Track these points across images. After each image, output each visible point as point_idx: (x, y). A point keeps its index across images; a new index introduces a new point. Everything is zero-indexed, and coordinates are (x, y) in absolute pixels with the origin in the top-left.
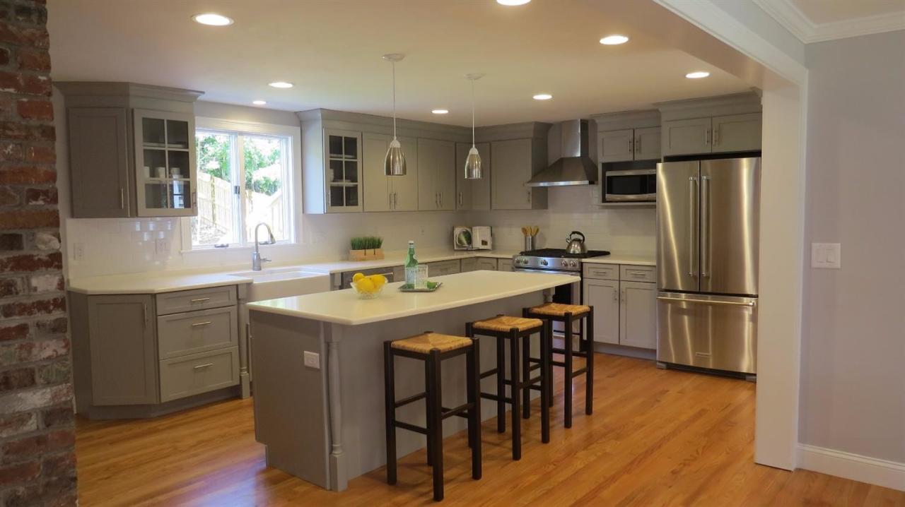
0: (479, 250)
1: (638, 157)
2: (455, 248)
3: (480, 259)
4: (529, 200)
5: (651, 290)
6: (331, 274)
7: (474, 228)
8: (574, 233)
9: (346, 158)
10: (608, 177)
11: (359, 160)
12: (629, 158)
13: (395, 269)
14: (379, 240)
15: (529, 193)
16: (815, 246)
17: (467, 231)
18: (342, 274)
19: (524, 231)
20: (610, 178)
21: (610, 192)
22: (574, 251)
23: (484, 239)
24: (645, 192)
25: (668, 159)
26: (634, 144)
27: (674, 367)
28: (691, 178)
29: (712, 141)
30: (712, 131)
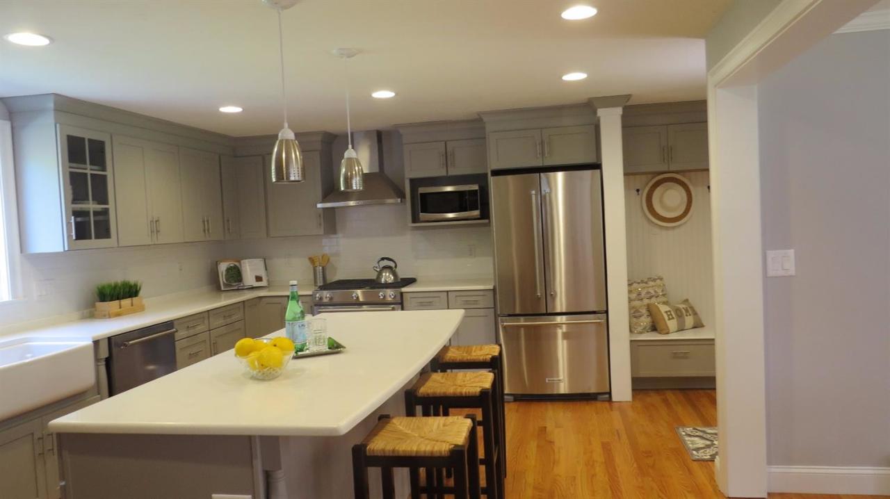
0: (253, 288)
1: (453, 172)
2: (223, 289)
3: (264, 300)
4: (320, 224)
5: (486, 316)
6: (93, 342)
7: (242, 261)
8: (383, 259)
9: (91, 170)
10: (421, 194)
11: (109, 173)
12: (442, 173)
13: (175, 323)
14: (136, 285)
15: (320, 216)
16: (771, 254)
17: (235, 265)
18: (109, 339)
19: (312, 260)
20: (423, 196)
21: (424, 211)
22: (386, 281)
23: (258, 274)
24: (465, 210)
25: (496, 173)
26: (447, 158)
27: (521, 398)
28: (534, 192)
29: (543, 154)
30: (542, 143)
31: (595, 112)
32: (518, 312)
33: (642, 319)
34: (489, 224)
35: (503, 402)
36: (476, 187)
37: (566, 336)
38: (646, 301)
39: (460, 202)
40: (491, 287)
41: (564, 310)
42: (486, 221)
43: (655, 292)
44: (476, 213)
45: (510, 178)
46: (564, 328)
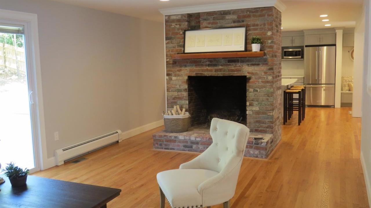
1: (294, 45)
12: (291, 45)
20: (285, 52)
21: (285, 56)
24: (297, 56)
25: (306, 46)
26: (292, 41)
27: (310, 106)
28: (316, 52)
29: (320, 41)
30: (320, 38)
31: (335, 30)
32: (310, 83)
33: (346, 87)
34: (303, 60)
35: (305, 107)
36: (300, 50)
37: (324, 90)
38: (348, 83)
39: (296, 54)
40: (303, 77)
41: (324, 83)
42: (303, 59)
43: (351, 80)
44: (300, 57)
45: (310, 48)
46: (324, 88)
